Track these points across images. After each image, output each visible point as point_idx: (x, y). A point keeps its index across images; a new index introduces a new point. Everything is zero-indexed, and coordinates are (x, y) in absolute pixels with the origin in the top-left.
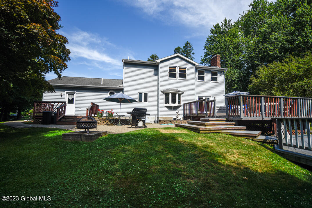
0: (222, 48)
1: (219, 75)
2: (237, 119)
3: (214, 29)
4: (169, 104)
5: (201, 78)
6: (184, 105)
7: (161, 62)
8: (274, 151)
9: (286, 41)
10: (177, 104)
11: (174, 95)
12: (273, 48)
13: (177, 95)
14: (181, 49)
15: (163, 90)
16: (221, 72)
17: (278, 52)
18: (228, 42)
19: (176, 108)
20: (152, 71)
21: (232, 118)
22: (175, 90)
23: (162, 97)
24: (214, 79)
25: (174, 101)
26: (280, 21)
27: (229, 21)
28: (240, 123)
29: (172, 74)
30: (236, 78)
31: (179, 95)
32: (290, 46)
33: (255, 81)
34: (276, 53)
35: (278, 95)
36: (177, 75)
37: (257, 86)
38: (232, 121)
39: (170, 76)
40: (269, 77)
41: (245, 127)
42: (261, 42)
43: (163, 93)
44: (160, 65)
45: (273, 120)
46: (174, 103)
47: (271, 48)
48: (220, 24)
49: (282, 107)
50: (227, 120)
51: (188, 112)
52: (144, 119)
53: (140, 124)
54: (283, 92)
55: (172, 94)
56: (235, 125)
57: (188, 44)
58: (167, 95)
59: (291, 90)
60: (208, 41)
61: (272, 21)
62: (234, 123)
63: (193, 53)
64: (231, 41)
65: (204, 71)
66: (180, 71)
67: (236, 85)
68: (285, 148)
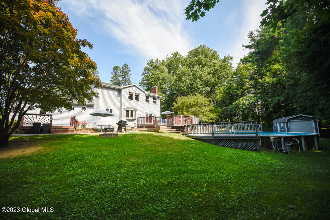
0: (155, 78)
1: (157, 100)
2: (172, 126)
3: (150, 63)
4: (128, 117)
5: (147, 101)
6: (138, 118)
7: (124, 88)
8: (186, 136)
9: (190, 83)
10: (133, 118)
11: (132, 112)
12: (183, 86)
13: (134, 112)
14: (119, 68)
15: (124, 108)
16: (159, 98)
17: (185, 89)
18: (159, 76)
19: (133, 120)
20: (116, 93)
21: (169, 126)
22: (133, 108)
23: (124, 113)
24: (155, 102)
25: (132, 116)
26: (187, 70)
27: (160, 60)
28: (173, 128)
29: (131, 98)
30: (164, 100)
31: (135, 111)
32: (191, 86)
33: (176, 105)
34: (184, 89)
35: (186, 114)
36: (134, 98)
37: (177, 108)
38: (170, 127)
39: (129, 98)
40: (182, 104)
41: (175, 130)
42: (178, 80)
43: (125, 110)
44: (123, 90)
45: (185, 126)
46: (132, 117)
47: (182, 85)
48: (154, 61)
49: (188, 120)
50: (167, 127)
51: (140, 123)
52: (125, 127)
53: (123, 130)
54: (188, 112)
55: (131, 111)
56: (171, 129)
57: (126, 66)
58: (127, 111)
59: (191, 112)
60: (145, 70)
61: (183, 70)
62: (171, 128)
63: (130, 74)
64: (161, 75)
65: (149, 97)
66: (136, 96)
67: (163, 105)
68: (189, 135)
